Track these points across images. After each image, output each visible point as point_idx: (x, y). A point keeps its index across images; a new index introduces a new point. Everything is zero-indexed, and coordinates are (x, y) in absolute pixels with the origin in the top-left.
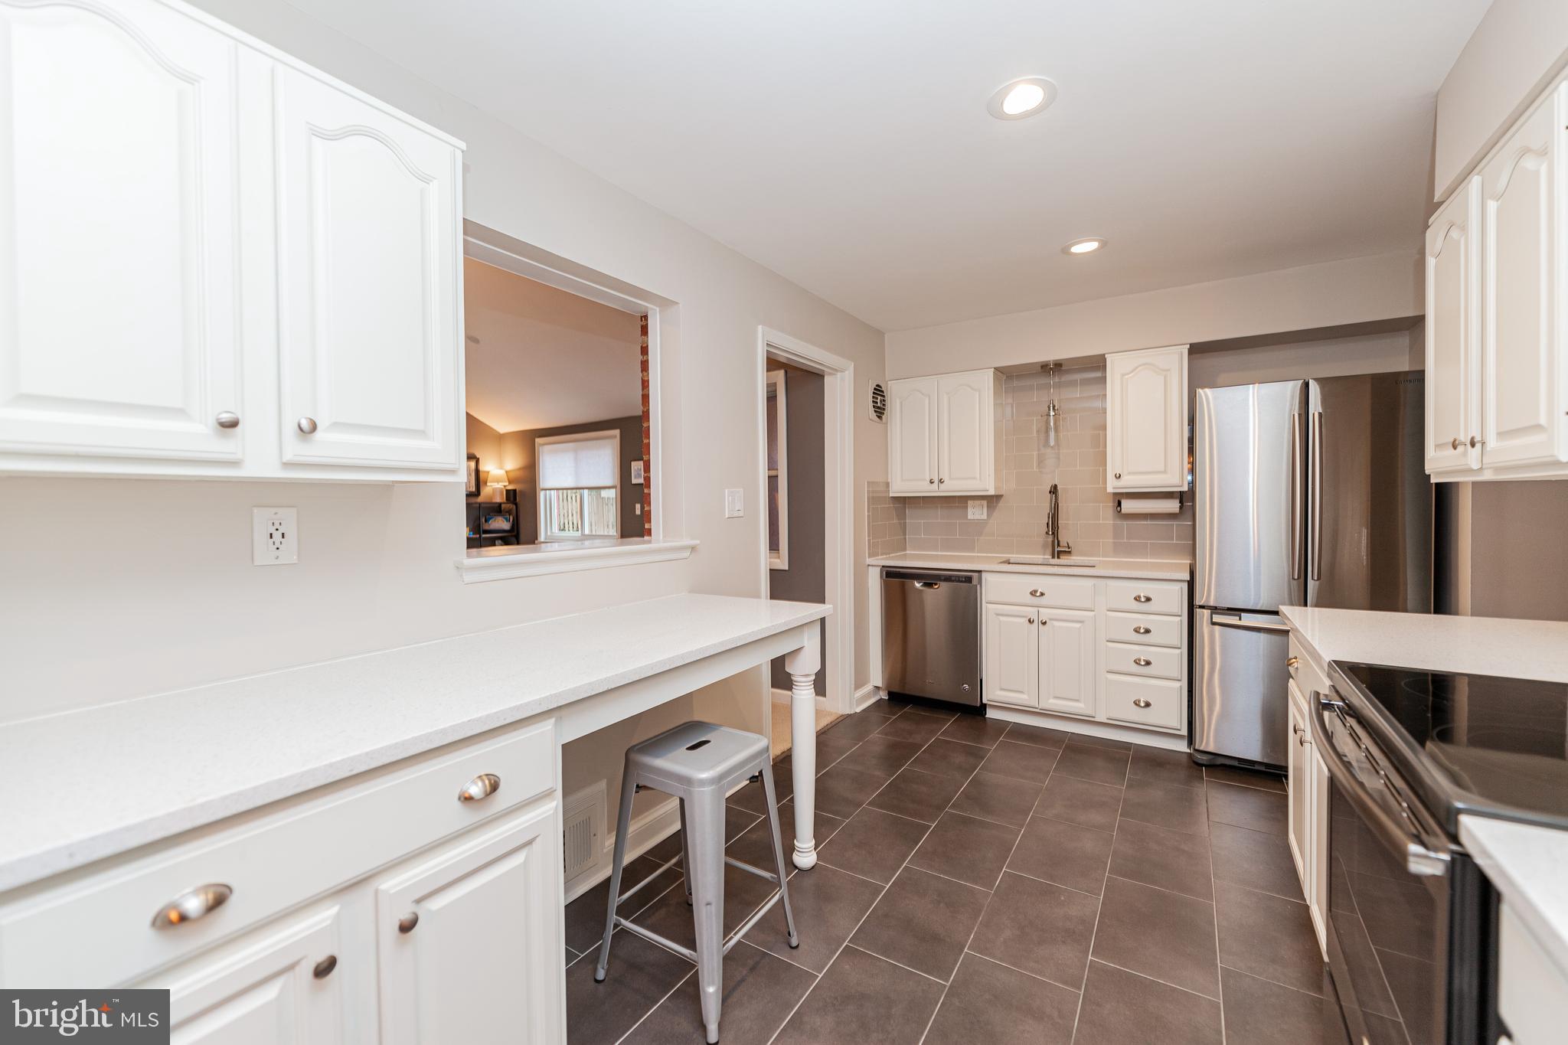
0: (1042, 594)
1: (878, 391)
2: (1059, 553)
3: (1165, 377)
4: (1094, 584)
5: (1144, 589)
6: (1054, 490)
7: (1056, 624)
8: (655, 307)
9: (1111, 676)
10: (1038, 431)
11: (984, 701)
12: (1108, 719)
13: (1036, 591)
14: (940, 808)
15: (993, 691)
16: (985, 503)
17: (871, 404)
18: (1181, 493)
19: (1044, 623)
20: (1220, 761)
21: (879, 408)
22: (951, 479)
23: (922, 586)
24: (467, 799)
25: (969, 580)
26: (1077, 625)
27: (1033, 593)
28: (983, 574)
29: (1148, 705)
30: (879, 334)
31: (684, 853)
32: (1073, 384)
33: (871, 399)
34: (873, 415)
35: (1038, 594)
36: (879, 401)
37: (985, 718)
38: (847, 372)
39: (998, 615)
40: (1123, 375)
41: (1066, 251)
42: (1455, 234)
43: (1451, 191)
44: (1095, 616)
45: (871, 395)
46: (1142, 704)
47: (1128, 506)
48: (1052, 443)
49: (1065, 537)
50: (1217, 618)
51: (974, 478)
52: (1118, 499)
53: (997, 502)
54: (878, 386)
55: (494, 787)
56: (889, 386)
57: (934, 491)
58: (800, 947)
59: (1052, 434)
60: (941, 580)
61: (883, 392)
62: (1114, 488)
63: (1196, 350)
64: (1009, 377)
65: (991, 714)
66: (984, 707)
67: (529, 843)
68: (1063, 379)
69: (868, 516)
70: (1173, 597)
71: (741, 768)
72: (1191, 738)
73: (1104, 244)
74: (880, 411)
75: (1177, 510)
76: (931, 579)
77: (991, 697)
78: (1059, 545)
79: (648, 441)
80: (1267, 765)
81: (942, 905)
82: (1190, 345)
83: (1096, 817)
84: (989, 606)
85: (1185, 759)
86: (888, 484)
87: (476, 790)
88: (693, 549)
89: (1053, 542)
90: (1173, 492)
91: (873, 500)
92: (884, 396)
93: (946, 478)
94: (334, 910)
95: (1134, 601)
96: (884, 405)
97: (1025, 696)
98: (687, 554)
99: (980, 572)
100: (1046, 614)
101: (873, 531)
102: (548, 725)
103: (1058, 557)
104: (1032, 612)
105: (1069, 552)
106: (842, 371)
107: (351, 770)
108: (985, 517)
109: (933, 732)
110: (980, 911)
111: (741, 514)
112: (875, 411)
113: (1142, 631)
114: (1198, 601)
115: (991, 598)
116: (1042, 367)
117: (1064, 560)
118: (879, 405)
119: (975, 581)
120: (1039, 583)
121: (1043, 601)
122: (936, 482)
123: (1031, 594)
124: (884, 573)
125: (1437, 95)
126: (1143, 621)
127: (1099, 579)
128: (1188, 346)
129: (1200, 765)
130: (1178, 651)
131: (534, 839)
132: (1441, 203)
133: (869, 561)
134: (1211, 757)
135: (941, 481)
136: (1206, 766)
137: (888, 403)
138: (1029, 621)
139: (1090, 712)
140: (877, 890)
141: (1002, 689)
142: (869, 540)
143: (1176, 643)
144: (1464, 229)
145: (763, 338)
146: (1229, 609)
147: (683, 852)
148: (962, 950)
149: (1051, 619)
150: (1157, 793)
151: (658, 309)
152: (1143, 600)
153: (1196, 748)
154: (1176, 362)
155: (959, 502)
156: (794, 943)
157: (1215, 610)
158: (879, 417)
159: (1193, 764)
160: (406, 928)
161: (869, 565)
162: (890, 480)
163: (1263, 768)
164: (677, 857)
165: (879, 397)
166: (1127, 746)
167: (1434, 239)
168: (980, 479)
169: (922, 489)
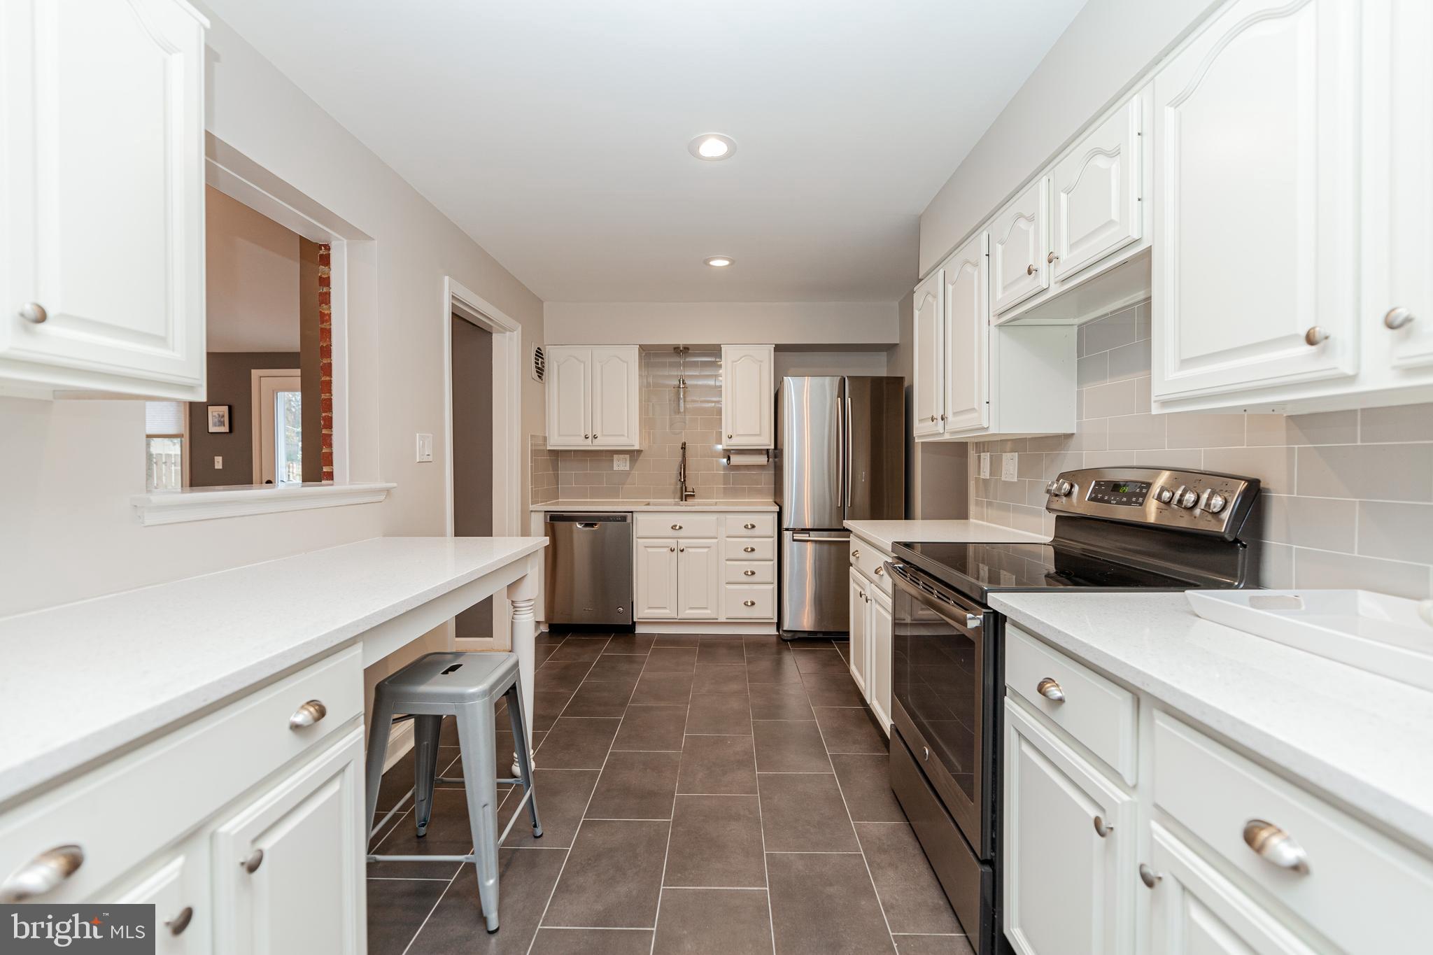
0: (680, 528)
1: (539, 354)
2: (686, 496)
3: (760, 366)
4: (718, 519)
5: (750, 519)
6: (684, 447)
7: (690, 550)
8: (344, 239)
9: (729, 587)
10: (670, 400)
11: (635, 620)
12: (727, 619)
13: (676, 526)
14: (623, 704)
15: (642, 611)
16: (627, 457)
17: (534, 365)
18: (768, 450)
19: (682, 551)
20: (797, 636)
21: (539, 368)
22: (603, 435)
23: (584, 527)
24: (296, 727)
25: (624, 519)
26: (706, 550)
27: (674, 527)
28: (635, 515)
29: (753, 604)
30: (541, 302)
31: (417, 786)
32: (695, 364)
33: (533, 360)
34: (535, 375)
35: (677, 528)
36: (539, 362)
37: (635, 634)
38: (515, 332)
39: (646, 547)
40: (733, 362)
41: (706, 262)
42: (930, 298)
43: (927, 274)
44: (718, 542)
45: (533, 356)
46: (749, 604)
47: (736, 460)
48: (682, 410)
49: (690, 485)
50: (798, 536)
51: (623, 435)
52: (728, 454)
53: (638, 456)
54: (538, 348)
55: (322, 712)
56: (547, 350)
57: (588, 445)
58: (544, 835)
59: (682, 401)
60: (600, 521)
61: (542, 355)
62: (727, 446)
63: (779, 348)
64: (650, 354)
65: (640, 630)
66: (634, 623)
67: (343, 770)
68: (687, 360)
69: (531, 466)
70: (767, 524)
71: (503, 681)
72: (779, 625)
73: (732, 262)
74: (540, 372)
75: (765, 463)
76: (589, 520)
77: (640, 615)
78: (686, 491)
79: (328, 378)
80: (824, 633)
81: (648, 770)
82: (776, 345)
83: (734, 687)
84: (638, 540)
85: (775, 639)
86: (545, 439)
87: (302, 718)
88: (388, 491)
89: (682, 488)
90: (762, 450)
91: (535, 453)
92: (542, 358)
93: (598, 435)
94: (179, 861)
95: (745, 529)
96: (543, 366)
97: (667, 611)
98: (382, 498)
99: (632, 512)
100: (683, 543)
101: (535, 480)
102: (357, 650)
103: (686, 501)
104: (672, 542)
105: (694, 495)
106: (512, 331)
107: (205, 700)
108: (627, 468)
109: (598, 651)
110: (677, 766)
111: (430, 458)
112: (537, 371)
113: (749, 550)
114: (785, 526)
115: (640, 534)
116: (675, 348)
117: (690, 501)
118: (540, 366)
119: (629, 520)
120: (678, 520)
121: (681, 533)
122: (590, 438)
123: (672, 528)
124: (548, 517)
125: (920, 217)
126: (749, 543)
127: (721, 514)
128: (774, 346)
129: (786, 641)
130: (771, 563)
131: (347, 765)
132: (921, 280)
133: (532, 507)
134: (792, 634)
135: (595, 437)
136: (789, 641)
137: (546, 365)
138: (671, 550)
139: (714, 616)
140: (595, 775)
141: (650, 608)
142: (532, 488)
143: (771, 557)
144: (935, 297)
145: (448, 290)
146: (803, 530)
147: (415, 786)
148: (673, 796)
149: (686, 547)
150: (765, 664)
151: (345, 241)
152: (750, 527)
153: (784, 629)
154: (767, 354)
155: (605, 456)
156: (539, 831)
157: (794, 531)
158: (539, 376)
159: (781, 641)
160: (252, 868)
161: (532, 511)
162: (547, 435)
163: (821, 636)
164: (412, 791)
165: (540, 359)
166: (739, 637)
167: (918, 299)
168: (628, 437)
169: (578, 443)
